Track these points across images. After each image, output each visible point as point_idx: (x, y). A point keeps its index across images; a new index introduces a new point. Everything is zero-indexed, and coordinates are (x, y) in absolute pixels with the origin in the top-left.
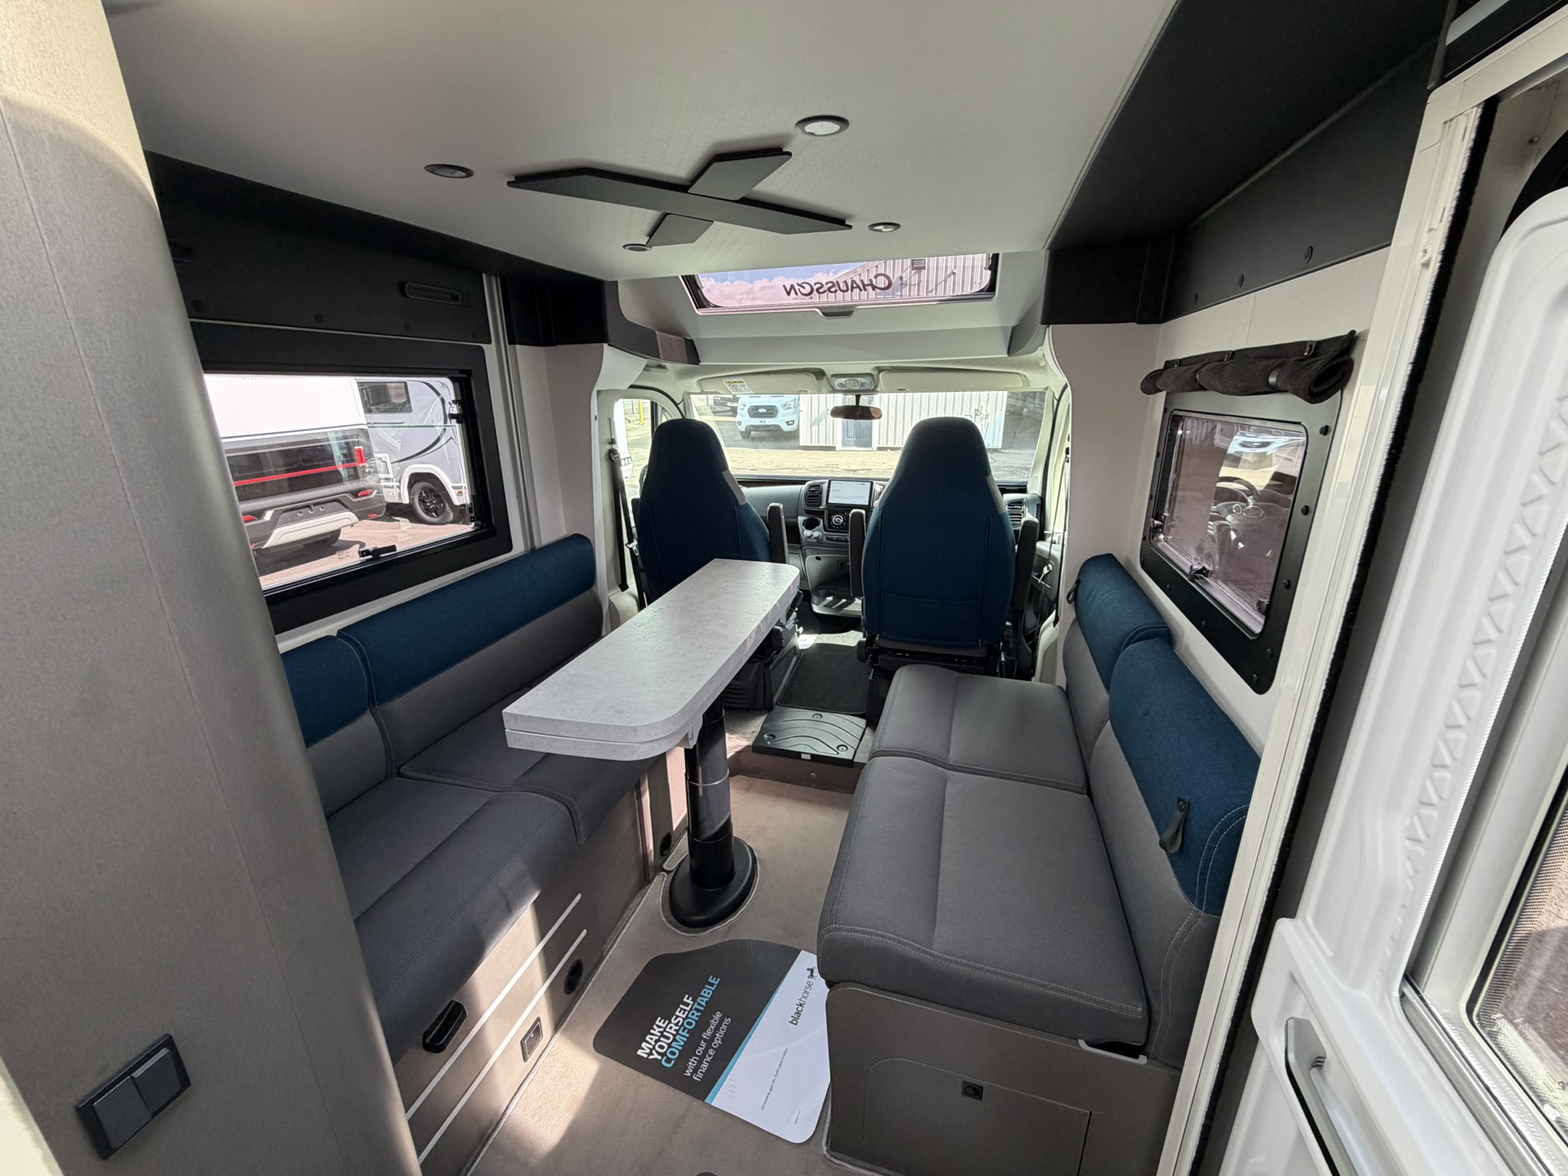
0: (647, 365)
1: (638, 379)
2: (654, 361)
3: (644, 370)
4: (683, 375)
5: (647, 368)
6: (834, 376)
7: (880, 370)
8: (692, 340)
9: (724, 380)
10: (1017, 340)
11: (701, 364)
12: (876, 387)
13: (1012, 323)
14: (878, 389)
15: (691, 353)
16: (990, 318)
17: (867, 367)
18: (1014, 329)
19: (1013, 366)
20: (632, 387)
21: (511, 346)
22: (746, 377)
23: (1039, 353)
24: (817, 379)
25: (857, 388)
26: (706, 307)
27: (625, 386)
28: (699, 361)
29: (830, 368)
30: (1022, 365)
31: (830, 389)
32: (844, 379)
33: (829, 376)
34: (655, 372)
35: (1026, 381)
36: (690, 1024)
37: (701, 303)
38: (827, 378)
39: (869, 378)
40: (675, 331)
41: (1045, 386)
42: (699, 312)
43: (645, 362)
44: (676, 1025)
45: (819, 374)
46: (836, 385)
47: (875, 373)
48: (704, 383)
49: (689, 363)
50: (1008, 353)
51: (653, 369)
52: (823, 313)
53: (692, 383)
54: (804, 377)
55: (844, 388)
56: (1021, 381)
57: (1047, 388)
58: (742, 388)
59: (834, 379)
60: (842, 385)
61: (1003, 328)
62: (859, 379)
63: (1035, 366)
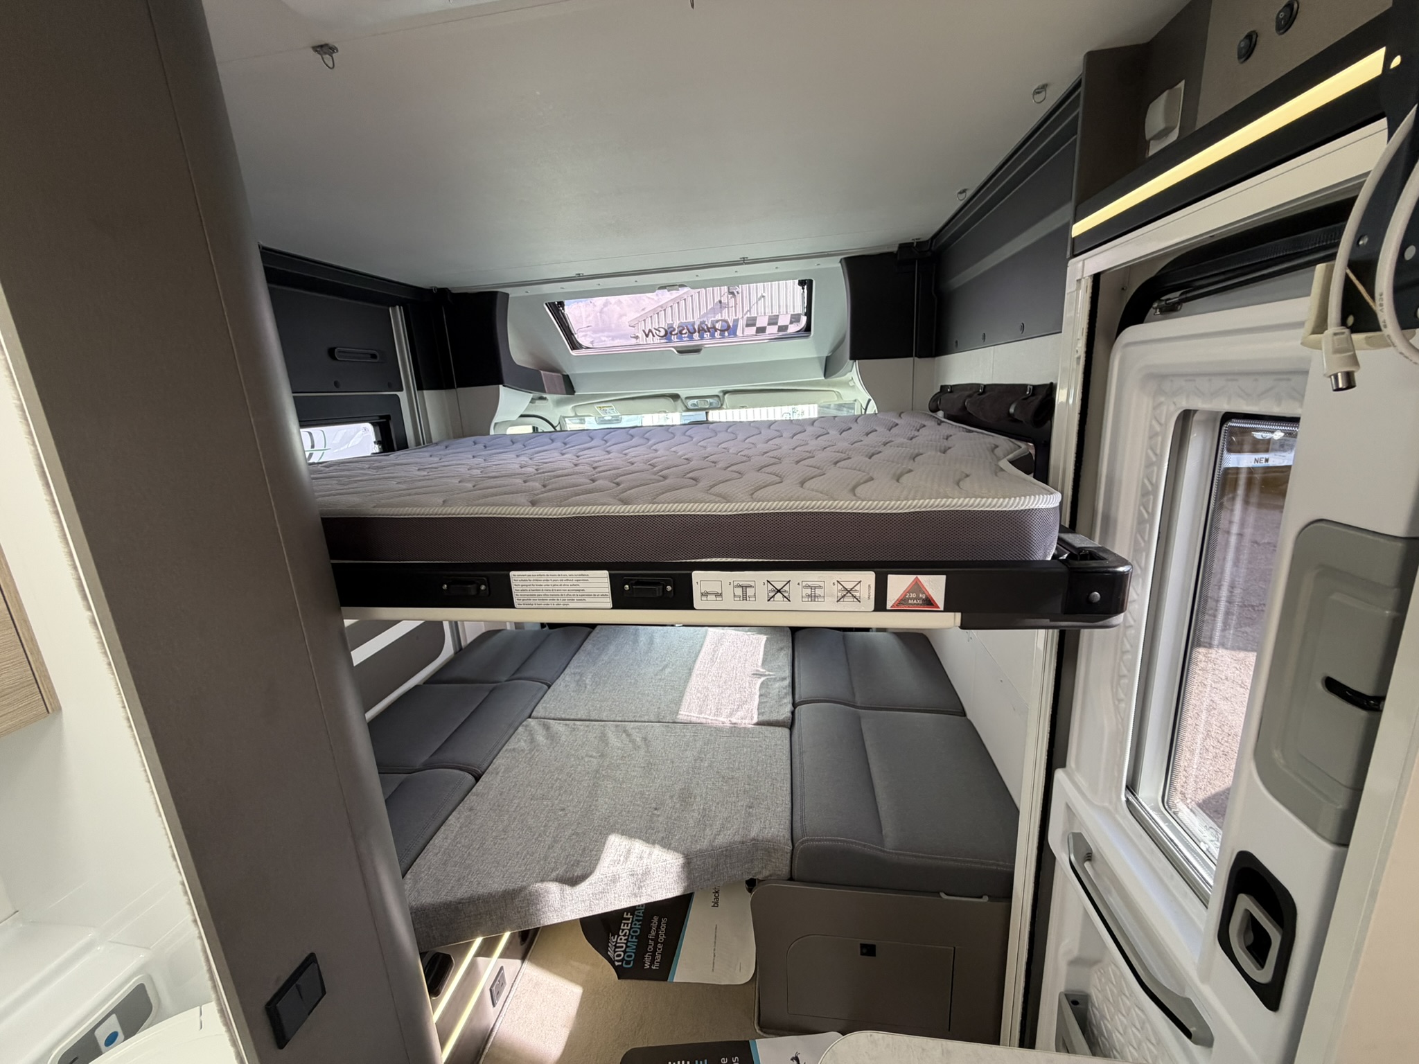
0: (532, 399)
1: (526, 409)
2: (538, 394)
3: (531, 402)
4: (559, 403)
5: (533, 401)
6: (687, 398)
7: (725, 392)
8: (568, 376)
9: (596, 406)
10: (830, 367)
11: (576, 394)
12: (722, 405)
13: (826, 354)
14: (724, 406)
15: (568, 386)
16: (808, 351)
17: (716, 390)
18: (828, 359)
19: (829, 385)
20: (522, 416)
21: (420, 391)
22: (613, 402)
23: (849, 376)
24: (674, 401)
25: (707, 407)
26: (578, 349)
27: (515, 417)
28: (574, 392)
29: (683, 393)
30: (835, 385)
31: (684, 409)
32: (696, 400)
33: (683, 399)
34: (538, 403)
35: (839, 396)
36: (636, 932)
37: (575, 345)
38: (682, 400)
39: (716, 399)
40: (554, 369)
41: (854, 399)
42: (574, 353)
43: (530, 396)
44: (625, 935)
45: (675, 397)
46: (689, 405)
47: (721, 394)
48: (577, 409)
49: (567, 394)
50: (825, 376)
51: (537, 401)
52: (678, 351)
53: (568, 410)
54: (662, 401)
55: (696, 407)
56: (836, 396)
57: (855, 401)
58: (611, 411)
59: (688, 400)
60: (694, 405)
61: (819, 358)
62: (708, 400)
63: (845, 384)
